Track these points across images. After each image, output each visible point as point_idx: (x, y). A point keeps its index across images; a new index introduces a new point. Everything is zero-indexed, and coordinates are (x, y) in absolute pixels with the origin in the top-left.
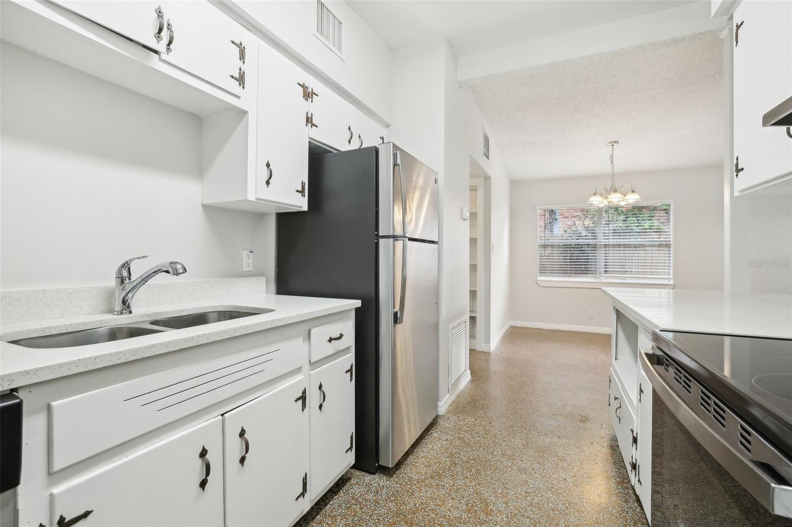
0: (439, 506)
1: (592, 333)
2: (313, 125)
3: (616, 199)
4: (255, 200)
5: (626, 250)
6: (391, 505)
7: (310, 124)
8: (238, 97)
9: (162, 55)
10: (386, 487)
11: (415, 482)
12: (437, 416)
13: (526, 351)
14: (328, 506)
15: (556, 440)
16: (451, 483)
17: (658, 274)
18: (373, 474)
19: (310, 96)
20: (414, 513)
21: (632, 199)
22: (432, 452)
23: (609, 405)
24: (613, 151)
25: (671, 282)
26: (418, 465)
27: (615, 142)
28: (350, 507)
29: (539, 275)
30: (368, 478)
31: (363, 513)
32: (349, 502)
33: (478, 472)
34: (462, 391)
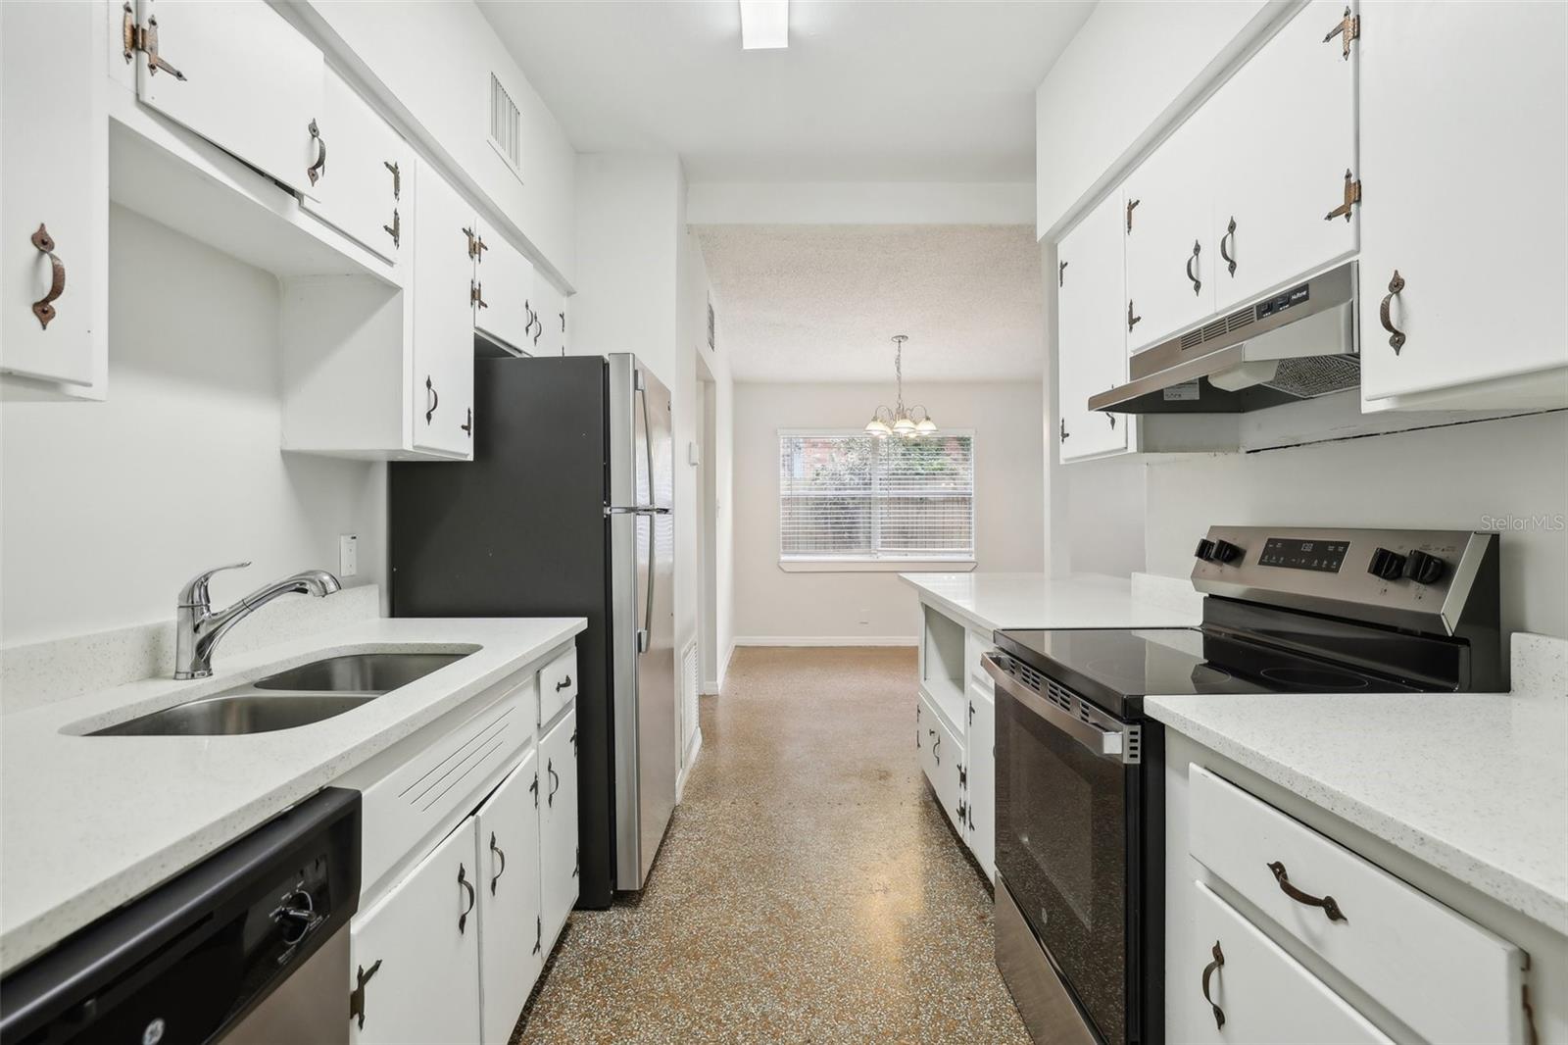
0: (725, 925)
1: (865, 647)
2: (482, 304)
3: (904, 427)
4: (411, 449)
5: (908, 508)
6: (654, 942)
7: (477, 302)
8: (390, 263)
9: (306, 199)
10: (636, 921)
11: (679, 905)
12: (675, 809)
13: (773, 688)
14: (554, 970)
15: (855, 808)
16: (732, 893)
17: (952, 545)
18: (606, 909)
19: (477, 249)
20: (694, 942)
21: (926, 429)
22: (685, 860)
23: (919, 745)
24: (899, 351)
25: (973, 558)
26: (671, 881)
27: (903, 337)
28: (591, 961)
29: (783, 553)
30: (600, 917)
31: (616, 963)
32: (586, 956)
33: (763, 870)
34: (695, 764)
